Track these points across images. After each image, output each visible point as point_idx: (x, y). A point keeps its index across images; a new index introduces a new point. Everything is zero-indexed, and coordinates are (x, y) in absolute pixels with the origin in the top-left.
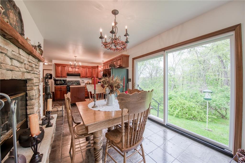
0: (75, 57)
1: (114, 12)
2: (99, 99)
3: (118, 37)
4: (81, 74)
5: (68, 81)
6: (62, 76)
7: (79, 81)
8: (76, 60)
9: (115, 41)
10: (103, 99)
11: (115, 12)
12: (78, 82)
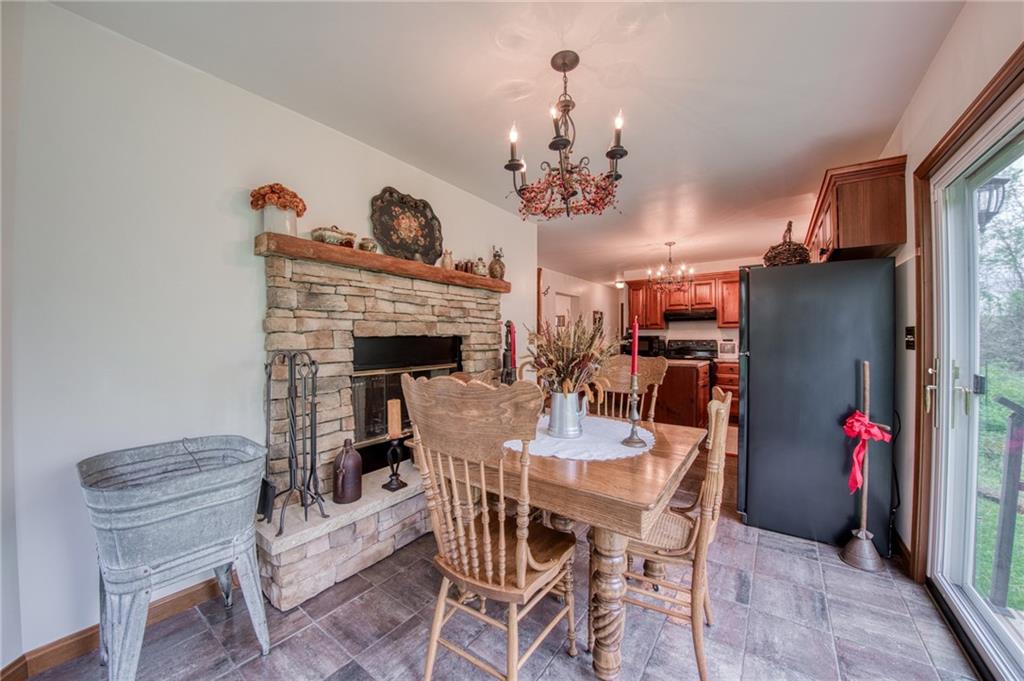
0: (670, 244)
1: (560, 61)
2: (621, 416)
3: (578, 163)
4: (720, 311)
5: (669, 341)
6: (648, 323)
7: (715, 341)
8: (670, 260)
9: (565, 179)
10: (624, 417)
11: (565, 62)
12: (708, 347)
